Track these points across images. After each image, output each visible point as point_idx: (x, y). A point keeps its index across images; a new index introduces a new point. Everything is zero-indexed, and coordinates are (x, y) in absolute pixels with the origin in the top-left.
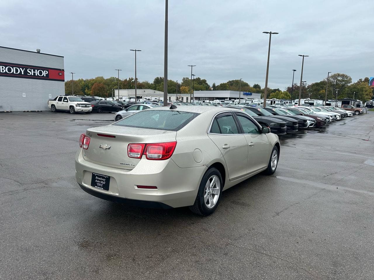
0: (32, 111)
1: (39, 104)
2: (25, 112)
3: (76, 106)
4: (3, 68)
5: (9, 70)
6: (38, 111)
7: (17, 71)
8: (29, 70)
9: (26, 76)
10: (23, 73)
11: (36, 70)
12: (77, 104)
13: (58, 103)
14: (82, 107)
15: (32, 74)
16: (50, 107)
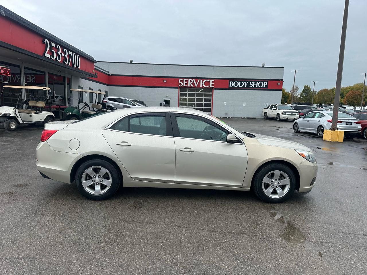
0: (247, 118)
1: (256, 112)
2: (242, 118)
3: (282, 114)
4: (231, 83)
5: (236, 84)
6: (253, 118)
7: (241, 84)
8: (251, 83)
9: (248, 88)
10: (246, 86)
11: (257, 83)
12: (283, 112)
13: (269, 111)
14: (287, 115)
15: (254, 86)
16: (264, 115)
